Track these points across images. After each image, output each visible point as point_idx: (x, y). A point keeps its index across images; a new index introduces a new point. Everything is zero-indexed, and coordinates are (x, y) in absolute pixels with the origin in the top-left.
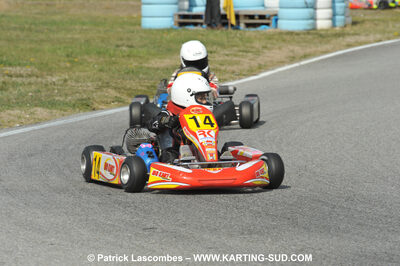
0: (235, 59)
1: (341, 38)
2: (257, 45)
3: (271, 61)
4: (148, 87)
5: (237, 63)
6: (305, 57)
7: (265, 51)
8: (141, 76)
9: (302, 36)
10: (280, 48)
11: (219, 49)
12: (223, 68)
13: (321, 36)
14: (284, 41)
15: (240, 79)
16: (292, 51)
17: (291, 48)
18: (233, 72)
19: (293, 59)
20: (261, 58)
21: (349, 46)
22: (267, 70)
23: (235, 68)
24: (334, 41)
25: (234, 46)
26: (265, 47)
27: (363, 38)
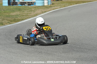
0: (29, 13)
1: (51, 8)
2: (33, 9)
3: (38, 13)
4: (14, 20)
5: (31, 14)
6: (45, 12)
7: (35, 11)
8: (11, 17)
9: (42, 7)
10: (38, 10)
11: (25, 10)
12: (28, 15)
13: (46, 7)
14: (38, 8)
15: (33, 17)
16: (42, 11)
17: (41, 10)
18: (31, 16)
19: (43, 13)
20: (35, 12)
21: (54, 9)
22: (38, 15)
23: (31, 15)
24: (50, 8)
25: (28, 10)
26: (35, 10)
27: (56, 7)
